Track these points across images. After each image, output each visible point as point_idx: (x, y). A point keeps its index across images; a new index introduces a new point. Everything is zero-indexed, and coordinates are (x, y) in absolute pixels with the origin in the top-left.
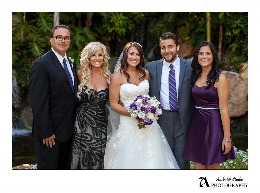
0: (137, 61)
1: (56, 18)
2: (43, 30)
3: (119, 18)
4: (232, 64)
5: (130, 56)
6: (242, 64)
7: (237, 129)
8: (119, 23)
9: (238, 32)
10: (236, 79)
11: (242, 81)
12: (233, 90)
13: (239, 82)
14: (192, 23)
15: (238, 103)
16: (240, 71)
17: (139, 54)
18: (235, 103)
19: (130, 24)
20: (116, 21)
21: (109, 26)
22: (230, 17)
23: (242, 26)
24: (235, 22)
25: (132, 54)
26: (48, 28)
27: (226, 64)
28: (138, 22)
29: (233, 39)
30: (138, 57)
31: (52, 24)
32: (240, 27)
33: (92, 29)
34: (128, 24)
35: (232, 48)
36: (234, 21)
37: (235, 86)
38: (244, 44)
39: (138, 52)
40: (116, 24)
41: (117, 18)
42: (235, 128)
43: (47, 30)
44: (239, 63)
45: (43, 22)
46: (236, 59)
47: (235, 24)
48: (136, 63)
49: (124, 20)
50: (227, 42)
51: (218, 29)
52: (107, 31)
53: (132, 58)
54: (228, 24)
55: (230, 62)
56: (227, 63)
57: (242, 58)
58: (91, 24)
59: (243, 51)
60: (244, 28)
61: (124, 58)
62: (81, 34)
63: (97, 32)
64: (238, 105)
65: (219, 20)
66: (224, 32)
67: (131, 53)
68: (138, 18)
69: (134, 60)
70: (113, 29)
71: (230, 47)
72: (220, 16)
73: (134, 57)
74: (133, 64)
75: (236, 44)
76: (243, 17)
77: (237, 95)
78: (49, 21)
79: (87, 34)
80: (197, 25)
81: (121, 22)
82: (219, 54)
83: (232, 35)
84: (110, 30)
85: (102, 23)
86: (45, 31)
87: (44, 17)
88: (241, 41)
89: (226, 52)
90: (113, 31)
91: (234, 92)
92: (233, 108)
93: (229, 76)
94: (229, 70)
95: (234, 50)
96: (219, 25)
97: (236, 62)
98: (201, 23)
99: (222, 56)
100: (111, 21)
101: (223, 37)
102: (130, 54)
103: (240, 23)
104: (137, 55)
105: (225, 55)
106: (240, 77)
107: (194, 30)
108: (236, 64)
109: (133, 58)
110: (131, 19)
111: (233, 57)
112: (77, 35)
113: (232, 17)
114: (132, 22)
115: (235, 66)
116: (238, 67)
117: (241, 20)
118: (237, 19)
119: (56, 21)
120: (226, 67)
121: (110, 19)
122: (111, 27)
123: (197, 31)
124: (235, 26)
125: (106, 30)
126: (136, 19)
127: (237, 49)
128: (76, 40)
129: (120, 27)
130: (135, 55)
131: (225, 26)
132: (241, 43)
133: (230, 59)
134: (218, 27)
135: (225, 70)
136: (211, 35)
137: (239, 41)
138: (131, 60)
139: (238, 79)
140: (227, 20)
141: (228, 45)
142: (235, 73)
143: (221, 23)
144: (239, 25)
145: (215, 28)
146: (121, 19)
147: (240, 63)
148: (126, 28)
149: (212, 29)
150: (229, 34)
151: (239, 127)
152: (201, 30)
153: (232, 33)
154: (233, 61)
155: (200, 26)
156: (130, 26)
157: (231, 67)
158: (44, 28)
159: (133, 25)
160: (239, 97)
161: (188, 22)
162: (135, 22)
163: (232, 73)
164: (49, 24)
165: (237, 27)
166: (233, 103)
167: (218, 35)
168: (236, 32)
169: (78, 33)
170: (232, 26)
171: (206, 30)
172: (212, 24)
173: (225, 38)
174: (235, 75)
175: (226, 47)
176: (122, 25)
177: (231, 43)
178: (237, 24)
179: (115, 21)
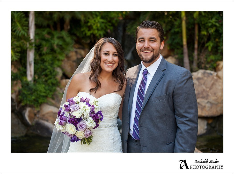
0: (113, 64)
1: (32, 22)
2: (18, 34)
3: (97, 21)
4: (208, 63)
5: (104, 57)
6: (219, 62)
7: (215, 129)
8: (97, 26)
9: (214, 31)
10: (213, 78)
11: (219, 80)
12: (210, 89)
13: (216, 80)
14: (168, 23)
15: (216, 103)
16: (217, 69)
17: (116, 53)
18: (214, 102)
19: (108, 27)
20: (94, 24)
21: (87, 29)
22: (205, 16)
23: (217, 24)
24: (210, 21)
25: (107, 54)
26: (23, 32)
27: (202, 63)
28: (116, 25)
29: (209, 38)
30: (116, 59)
31: (27, 28)
32: (215, 26)
33: (71, 33)
34: (106, 27)
35: (207, 47)
36: (209, 19)
37: (213, 84)
38: (219, 42)
39: (115, 51)
40: (94, 27)
41: (95, 21)
42: (214, 128)
43: (22, 34)
44: (215, 61)
45: (17, 26)
46: (212, 57)
47: (210, 22)
48: (112, 66)
49: (103, 22)
50: (203, 41)
51: (194, 29)
52: (86, 34)
53: (106, 60)
54: (203, 23)
55: (206, 60)
56: (204, 62)
57: (218, 56)
58: (69, 27)
59: (219, 49)
60: (219, 27)
61: (96, 60)
62: (59, 38)
63: (75, 35)
64: (216, 105)
65: (194, 19)
66: (200, 31)
67: (106, 52)
68: (116, 21)
69: (110, 63)
70: (91, 32)
71: (206, 45)
72: (195, 15)
73: (110, 58)
74: (108, 68)
75: (212, 42)
76: (218, 15)
77: (215, 94)
78: (24, 25)
79: (65, 37)
80: (173, 26)
81: (99, 25)
82: (196, 53)
83: (207, 34)
84: (89, 33)
85: (80, 27)
86: (20, 35)
87: (19, 21)
88: (217, 40)
89: (203, 51)
90: (91, 34)
91: (211, 91)
92: (211, 108)
93: (206, 75)
94: (206, 68)
95: (210, 49)
96: (194, 24)
97: (212, 61)
98: (176, 23)
99: (199, 55)
100: (89, 24)
101: (199, 36)
102: (105, 54)
103: (216, 22)
104: (114, 55)
105: (201, 54)
106: (217, 76)
107: (170, 30)
108: (212, 63)
109: (108, 60)
110: (110, 22)
111: (209, 56)
112: (55, 38)
113: (207, 16)
114: (110, 24)
115: (212, 65)
116: (215, 65)
117: (216, 19)
118: (212, 18)
119: (31, 25)
120: (203, 65)
121: (88, 22)
122: (89, 30)
123: (172, 31)
124: (210, 24)
125: (84, 33)
126: (114, 21)
127: (213, 47)
128: (54, 43)
129: (98, 30)
130: (111, 55)
131: (201, 25)
132: (217, 42)
133: (206, 58)
134: (193, 26)
135: (202, 69)
136: (187, 34)
137: (215, 40)
138: (105, 63)
139: (215, 78)
140: (202, 19)
141: (204, 44)
142: (212, 72)
143: (196, 22)
144: (214, 23)
145: (190, 27)
146: (99, 22)
147: (217, 61)
148: (105, 30)
149: (188, 29)
150: (204, 33)
151: (217, 126)
152: (177, 30)
153: (208, 32)
154: (209, 60)
155: (176, 26)
156: (108, 29)
157: (208, 66)
158: (19, 32)
159: (112, 28)
160: (217, 96)
161: (164, 22)
162: (113, 25)
163: (208, 71)
164: (24, 28)
165: (213, 26)
166: (211, 103)
167: (194, 34)
168: (212, 31)
169: (56, 36)
170: (207, 25)
171: (181, 30)
172: (187, 23)
173: (200, 37)
174: (211, 74)
175: (202, 46)
176: (100, 28)
177: (207, 42)
178: (212, 24)
179: (92, 24)
